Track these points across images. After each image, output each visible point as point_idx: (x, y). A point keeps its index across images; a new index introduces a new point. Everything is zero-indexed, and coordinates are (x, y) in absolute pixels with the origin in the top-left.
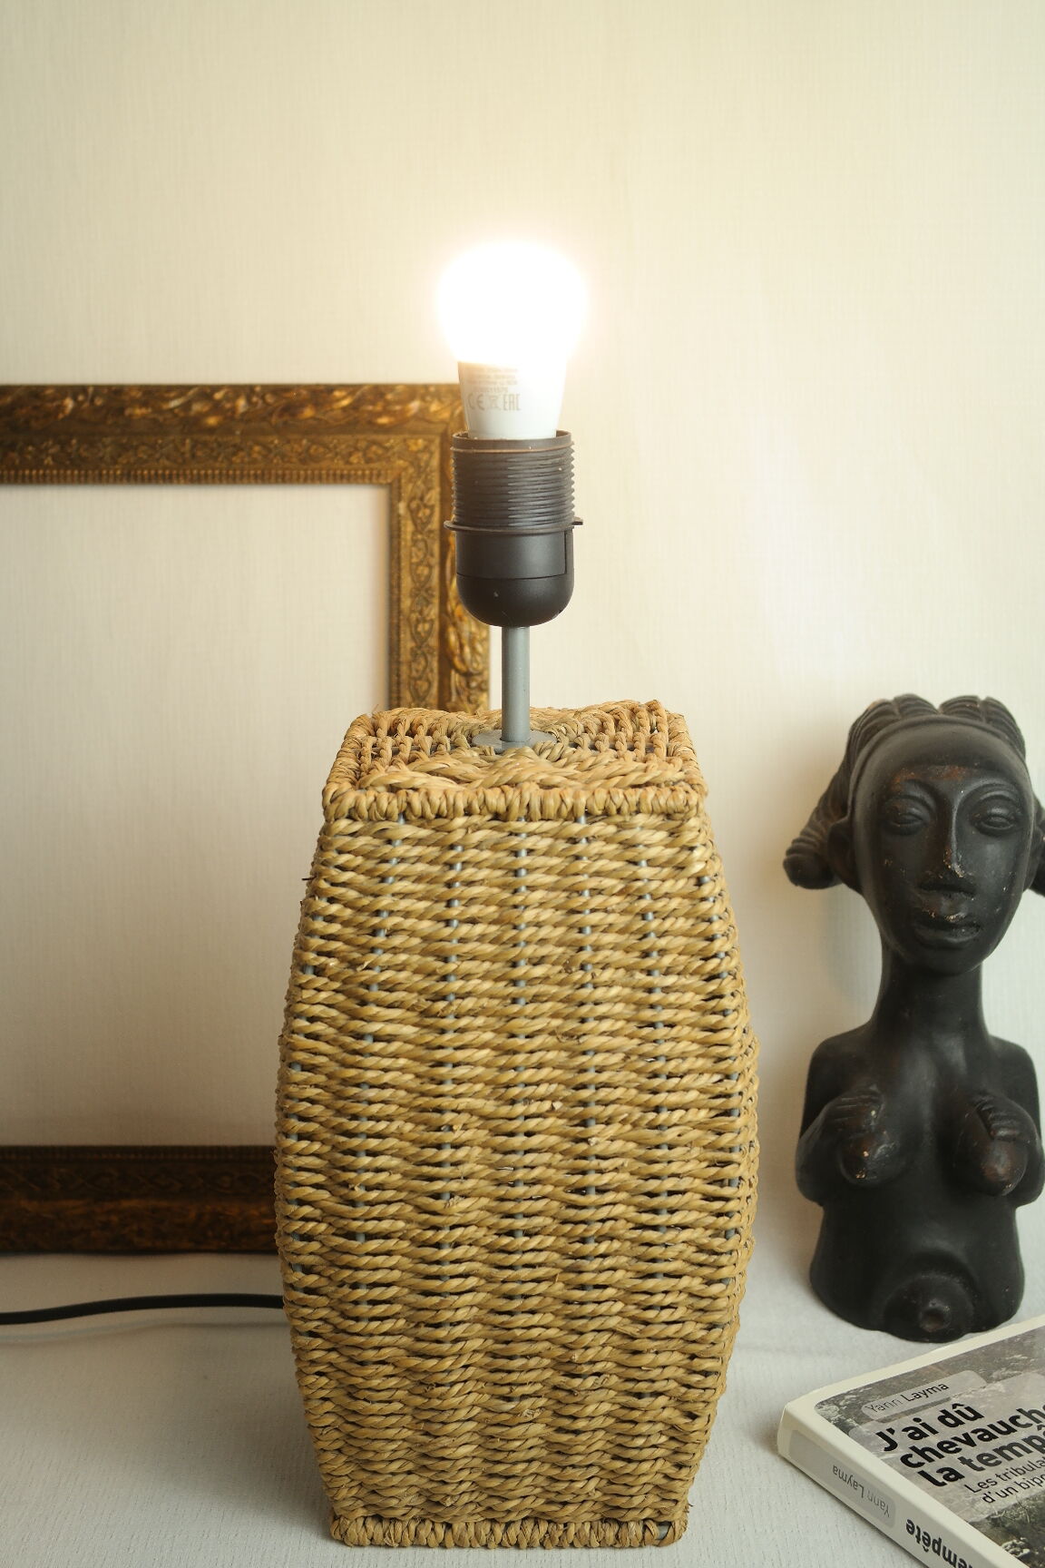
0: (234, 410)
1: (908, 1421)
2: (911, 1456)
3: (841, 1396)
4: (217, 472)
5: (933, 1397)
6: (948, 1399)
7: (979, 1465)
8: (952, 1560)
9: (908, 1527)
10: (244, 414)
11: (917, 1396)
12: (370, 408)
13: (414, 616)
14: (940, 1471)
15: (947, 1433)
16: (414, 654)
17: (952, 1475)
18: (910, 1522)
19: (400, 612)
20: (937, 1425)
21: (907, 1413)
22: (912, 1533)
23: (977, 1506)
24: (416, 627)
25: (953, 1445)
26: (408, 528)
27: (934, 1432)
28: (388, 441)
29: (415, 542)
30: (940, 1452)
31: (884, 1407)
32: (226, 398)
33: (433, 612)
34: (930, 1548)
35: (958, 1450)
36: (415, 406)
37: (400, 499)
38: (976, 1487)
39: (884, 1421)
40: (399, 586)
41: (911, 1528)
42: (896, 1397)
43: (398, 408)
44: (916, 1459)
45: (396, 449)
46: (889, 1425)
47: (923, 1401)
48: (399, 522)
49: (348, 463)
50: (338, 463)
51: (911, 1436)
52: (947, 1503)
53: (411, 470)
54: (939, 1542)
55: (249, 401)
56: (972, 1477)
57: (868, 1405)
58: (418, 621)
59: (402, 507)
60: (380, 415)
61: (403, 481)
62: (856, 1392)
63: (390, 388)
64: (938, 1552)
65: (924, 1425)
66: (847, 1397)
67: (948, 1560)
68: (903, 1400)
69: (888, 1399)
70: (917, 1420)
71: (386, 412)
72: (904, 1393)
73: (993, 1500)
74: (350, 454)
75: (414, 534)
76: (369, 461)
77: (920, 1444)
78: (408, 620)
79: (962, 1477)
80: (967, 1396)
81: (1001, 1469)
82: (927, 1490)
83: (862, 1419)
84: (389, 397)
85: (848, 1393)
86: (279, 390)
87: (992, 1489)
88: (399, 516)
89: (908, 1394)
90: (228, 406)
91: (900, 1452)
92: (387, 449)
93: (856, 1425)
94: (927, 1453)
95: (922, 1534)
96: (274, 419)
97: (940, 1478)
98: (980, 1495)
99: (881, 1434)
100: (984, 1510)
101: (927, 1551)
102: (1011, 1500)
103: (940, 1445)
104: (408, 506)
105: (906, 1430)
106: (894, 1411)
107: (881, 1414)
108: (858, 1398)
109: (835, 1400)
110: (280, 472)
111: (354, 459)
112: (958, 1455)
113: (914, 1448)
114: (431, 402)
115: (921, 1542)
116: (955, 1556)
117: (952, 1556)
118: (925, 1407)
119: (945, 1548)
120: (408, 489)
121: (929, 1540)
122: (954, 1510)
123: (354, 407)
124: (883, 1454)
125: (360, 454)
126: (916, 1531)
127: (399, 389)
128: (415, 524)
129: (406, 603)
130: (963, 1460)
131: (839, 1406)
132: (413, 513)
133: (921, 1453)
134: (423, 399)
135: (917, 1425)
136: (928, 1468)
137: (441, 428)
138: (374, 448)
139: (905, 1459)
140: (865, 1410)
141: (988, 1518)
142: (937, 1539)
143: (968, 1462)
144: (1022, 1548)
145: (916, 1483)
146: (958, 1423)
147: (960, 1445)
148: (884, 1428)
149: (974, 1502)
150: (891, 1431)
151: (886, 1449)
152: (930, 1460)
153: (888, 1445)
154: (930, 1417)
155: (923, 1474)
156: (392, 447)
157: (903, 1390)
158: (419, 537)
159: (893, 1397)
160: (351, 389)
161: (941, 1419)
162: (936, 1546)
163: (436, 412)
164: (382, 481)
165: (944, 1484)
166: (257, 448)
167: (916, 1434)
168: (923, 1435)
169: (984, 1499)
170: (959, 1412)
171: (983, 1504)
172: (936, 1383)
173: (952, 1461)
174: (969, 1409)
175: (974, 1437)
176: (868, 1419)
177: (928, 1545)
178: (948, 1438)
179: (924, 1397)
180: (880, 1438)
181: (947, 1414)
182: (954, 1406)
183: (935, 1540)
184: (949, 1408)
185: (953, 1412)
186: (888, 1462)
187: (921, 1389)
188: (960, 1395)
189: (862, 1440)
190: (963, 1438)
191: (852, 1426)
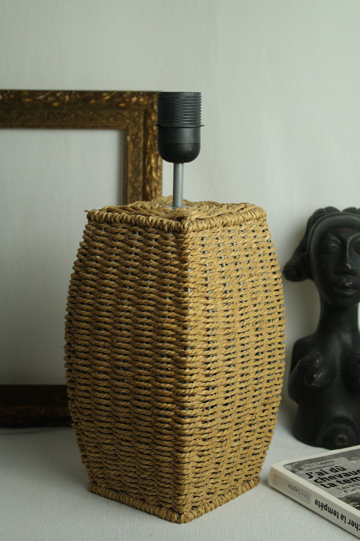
0: (64, 100)
1: (318, 470)
2: (318, 480)
3: (293, 463)
4: (57, 124)
5: (328, 464)
6: (334, 465)
7: (344, 483)
8: (331, 511)
9: (315, 502)
10: (68, 102)
11: (322, 464)
12: (117, 100)
13: (133, 180)
14: (329, 484)
15: (332, 474)
16: (133, 194)
17: (333, 485)
18: (316, 500)
19: (127, 178)
20: (328, 471)
21: (317, 468)
22: (317, 504)
23: (341, 493)
24: (134, 184)
25: (334, 477)
26: (131, 146)
27: (327, 473)
28: (123, 113)
29: (133, 152)
30: (329, 479)
31: (309, 466)
32: (61, 95)
33: (141, 178)
34: (323, 509)
35: (337, 479)
36: (134, 99)
37: (128, 135)
38: (341, 488)
40: (127, 169)
41: (316, 502)
42: (314, 464)
43: (127, 100)
44: (320, 480)
45: (127, 116)
46: (310, 471)
47: (324, 465)
48: (128, 144)
49: (108, 121)
50: (105, 121)
51: (319, 475)
52: (330, 493)
53: (132, 124)
55: (70, 96)
56: (340, 486)
57: (303, 466)
58: (135, 182)
59: (129, 138)
60: (121, 102)
61: (130, 128)
62: (299, 462)
63: (125, 92)
64: (326, 510)
65: (324, 472)
67: (329, 512)
68: (316, 465)
69: (311, 464)
70: (321, 470)
71: (123, 101)
72: (317, 463)
73: (347, 492)
74: (109, 118)
75: (133, 148)
76: (116, 120)
77: (322, 477)
78: (131, 181)
79: (336, 486)
80: (341, 464)
81: (351, 484)
82: (323, 489)
83: (300, 469)
84: (125, 96)
85: (296, 462)
86: (82, 93)
87: (347, 489)
88: (127, 142)
89: (319, 463)
90: (62, 98)
91: (314, 479)
92: (123, 116)
93: (298, 471)
94: (324, 479)
95: (320, 504)
96: (80, 104)
97: (328, 486)
99: (307, 474)
100: (343, 494)
101: (322, 510)
102: (354, 492)
103: (329, 477)
104: (131, 138)
105: (317, 473)
106: (313, 467)
107: (308, 468)
108: (299, 464)
109: (291, 464)
110: (82, 124)
111: (110, 120)
112: (336, 480)
113: (319, 478)
114: (140, 98)
115: (320, 507)
116: (332, 509)
117: (331, 510)
118: (325, 467)
119: (328, 507)
120: (131, 132)
121: (323, 506)
122: (333, 495)
123: (111, 99)
124: (307, 479)
125: (113, 118)
126: (318, 503)
127: (128, 93)
128: (134, 145)
129: (130, 175)
130: (337, 481)
131: (292, 466)
132: (133, 141)
133: (322, 479)
134: (137, 96)
135: (321, 471)
136: (324, 483)
137: (144, 108)
138: (118, 115)
139: (316, 481)
141: (345, 497)
143: (340, 482)
144: (357, 505)
145: (319, 487)
146: (337, 471)
147: (337, 477)
148: (309, 472)
149: (340, 493)
150: (311, 473)
151: (309, 478)
152: (325, 481)
153: (309, 477)
154: (327, 469)
155: (322, 485)
156: (125, 115)
157: (318, 462)
158: (136, 150)
159: (313, 464)
160: (109, 93)
161: (330, 470)
162: (326, 507)
163: (142, 102)
164: (121, 128)
165: (329, 488)
166: (73, 115)
167: (320, 474)
168: (323, 474)
169: (344, 492)
170: (337, 468)
171: (343, 493)
172: (330, 460)
173: (333, 481)
174: (341, 468)
175: (343, 475)
176: (303, 469)
177: (322, 508)
178: (333, 475)
179: (325, 464)
180: (307, 475)
181: (333, 469)
182: (336, 467)
183: (325, 506)
184: (334, 467)
185: (335, 468)
186: (310, 482)
187: (324, 462)
188: (339, 464)
189: (300, 475)
190: (338, 475)
191: (297, 472)
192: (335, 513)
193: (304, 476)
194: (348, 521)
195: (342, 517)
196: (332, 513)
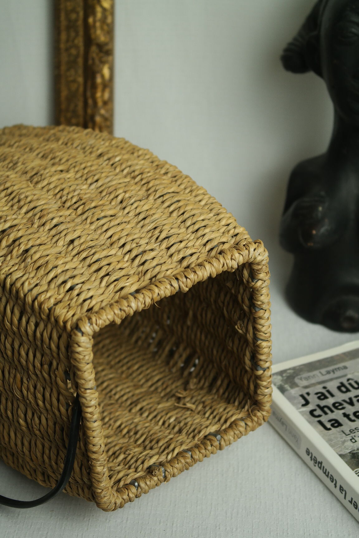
1: (319, 389)
2: (315, 410)
3: (285, 371)
5: (338, 374)
6: (345, 376)
7: (353, 418)
8: (327, 474)
9: (307, 452)
11: (328, 372)
14: (330, 421)
15: (340, 397)
17: (336, 424)
18: (307, 449)
20: (335, 391)
21: (320, 383)
22: (308, 455)
23: (346, 444)
25: (341, 404)
27: (332, 395)
30: (333, 409)
31: (307, 379)
34: (317, 465)
35: (343, 408)
38: (347, 432)
39: (306, 387)
41: (308, 452)
42: (316, 372)
44: (318, 412)
46: (308, 390)
47: (331, 376)
51: (319, 398)
52: (329, 441)
54: (321, 463)
56: (346, 426)
57: (299, 377)
62: (294, 368)
64: (320, 468)
65: (329, 392)
66: (289, 371)
67: (325, 473)
68: (319, 375)
69: (311, 374)
70: (324, 388)
72: (321, 371)
73: (356, 441)
77: (323, 403)
79: (341, 425)
82: (320, 433)
83: (294, 385)
85: (290, 369)
87: (357, 434)
89: (324, 371)
91: (310, 407)
93: (289, 389)
95: (313, 457)
97: (328, 425)
98: (349, 438)
100: (349, 447)
101: (315, 466)
103: (334, 404)
105: (317, 394)
106: (313, 381)
107: (305, 383)
108: (294, 372)
109: (282, 373)
112: (343, 411)
113: (318, 406)
115: (313, 461)
117: (327, 471)
118: (331, 380)
119: (324, 466)
121: (317, 460)
122: (332, 446)
124: (300, 408)
126: (310, 455)
130: (344, 415)
131: (282, 377)
133: (322, 408)
135: (324, 391)
136: (324, 419)
139: (312, 412)
140: (297, 380)
141: (350, 453)
142: (320, 462)
143: (347, 416)
145: (315, 427)
146: (348, 390)
147: (345, 405)
148: (304, 392)
149: (344, 442)
150: (308, 394)
151: (303, 405)
152: (326, 413)
153: (304, 402)
154: (333, 386)
155: (320, 422)
157: (322, 369)
159: (314, 373)
161: (339, 388)
162: (320, 465)
165: (330, 429)
167: (322, 396)
168: (326, 397)
169: (351, 440)
170: (350, 384)
171: (349, 444)
172: (341, 365)
173: (338, 415)
174: (356, 382)
175: (355, 400)
176: (297, 386)
177: (316, 463)
178: (339, 400)
179: (332, 373)
180: (301, 398)
181: (342, 385)
182: (348, 380)
183: (319, 462)
184: (344, 381)
185: (346, 383)
186: (302, 413)
187: (331, 368)
188: (353, 373)
189: (291, 399)
190: (348, 401)
191: (287, 390)
192: (332, 479)
193: (296, 401)
194: (348, 498)
195: (341, 489)
196: (328, 476)
